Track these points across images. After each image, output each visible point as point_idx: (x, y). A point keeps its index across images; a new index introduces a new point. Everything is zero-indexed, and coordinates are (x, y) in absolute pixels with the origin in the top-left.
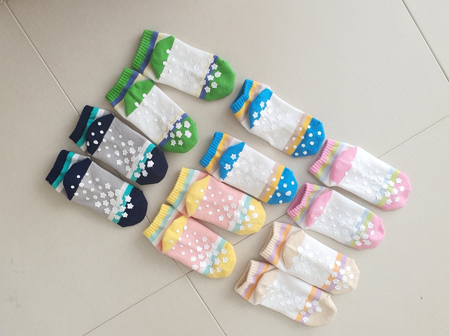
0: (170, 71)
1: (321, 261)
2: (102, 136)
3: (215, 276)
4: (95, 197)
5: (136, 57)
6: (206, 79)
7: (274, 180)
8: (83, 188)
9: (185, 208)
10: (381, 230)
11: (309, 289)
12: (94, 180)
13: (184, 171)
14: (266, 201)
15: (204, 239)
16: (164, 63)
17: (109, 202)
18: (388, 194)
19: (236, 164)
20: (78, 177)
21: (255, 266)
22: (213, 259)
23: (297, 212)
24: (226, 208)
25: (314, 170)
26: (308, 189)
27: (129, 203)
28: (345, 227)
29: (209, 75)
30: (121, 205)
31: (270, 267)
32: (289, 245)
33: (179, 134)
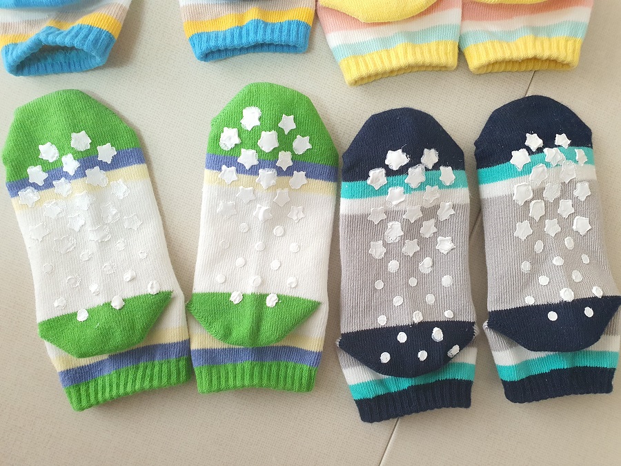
0: (128, 276)
2: (411, 330)
4: (569, 242)
5: (155, 383)
6: (81, 173)
8: (572, 285)
12: (533, 274)
13: (352, 71)
16: (117, 304)
17: (557, 201)
20: (553, 316)
27: (528, 149)
29: (66, 175)
30: (548, 165)
33: (268, 141)
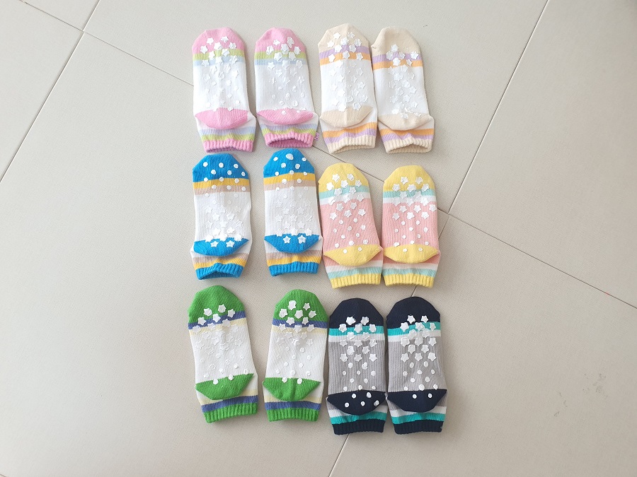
0: (235, 366)
1: (340, 78)
3: (429, 180)
4: (426, 364)
5: (243, 413)
6: (220, 322)
7: (284, 181)
8: (425, 383)
9: (375, 258)
10: (268, 36)
11: (379, 72)
12: (407, 378)
13: (336, 284)
14: (312, 176)
15: (396, 216)
16: (231, 378)
17: (421, 346)
18: (225, 52)
19: (294, 232)
20: (415, 396)
21: (391, 144)
22: (412, 194)
23: (305, 135)
24: (348, 213)
25: (248, 145)
26: (273, 139)
27: (408, 322)
28: (289, 75)
29: (214, 322)
30: (417, 330)
31: (382, 127)
32: (345, 122)
33: (299, 314)
